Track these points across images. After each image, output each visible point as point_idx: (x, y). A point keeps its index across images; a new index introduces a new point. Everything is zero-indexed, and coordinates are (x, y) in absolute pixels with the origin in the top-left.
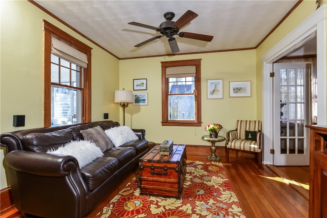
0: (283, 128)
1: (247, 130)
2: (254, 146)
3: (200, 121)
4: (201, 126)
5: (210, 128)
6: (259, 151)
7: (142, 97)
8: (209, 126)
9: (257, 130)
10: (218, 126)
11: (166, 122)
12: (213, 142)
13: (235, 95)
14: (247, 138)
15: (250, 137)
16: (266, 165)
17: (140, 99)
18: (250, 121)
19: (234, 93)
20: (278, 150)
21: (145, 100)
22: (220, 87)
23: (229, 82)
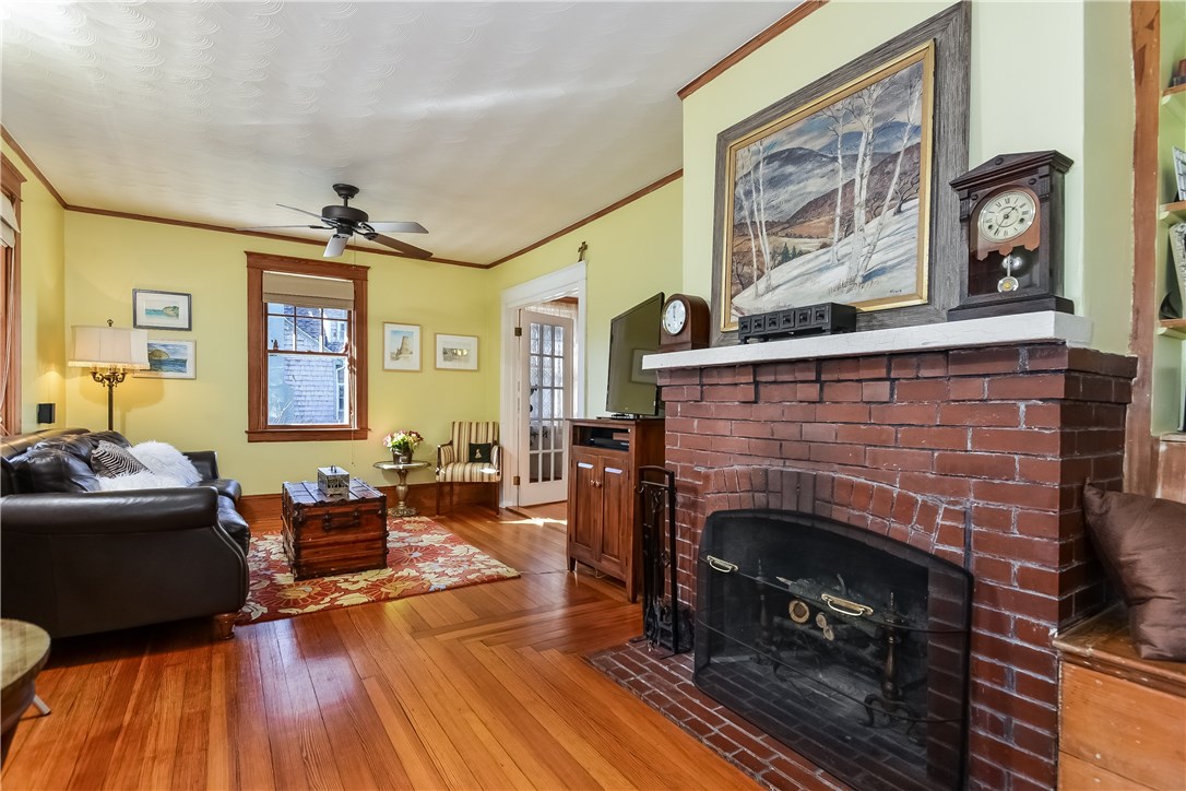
0: (534, 434)
1: (473, 442)
2: (488, 471)
3: (364, 426)
4: (366, 438)
5: (395, 440)
6: (498, 479)
7: (174, 353)
8: (393, 438)
9: (490, 441)
10: (414, 435)
11: (260, 431)
12: (403, 474)
13: (449, 365)
14: (472, 459)
15: (478, 455)
16: (507, 509)
17: (164, 358)
18: (477, 424)
19: (445, 359)
20: (525, 477)
21: (185, 361)
22: (414, 344)
23: (435, 334)
